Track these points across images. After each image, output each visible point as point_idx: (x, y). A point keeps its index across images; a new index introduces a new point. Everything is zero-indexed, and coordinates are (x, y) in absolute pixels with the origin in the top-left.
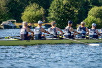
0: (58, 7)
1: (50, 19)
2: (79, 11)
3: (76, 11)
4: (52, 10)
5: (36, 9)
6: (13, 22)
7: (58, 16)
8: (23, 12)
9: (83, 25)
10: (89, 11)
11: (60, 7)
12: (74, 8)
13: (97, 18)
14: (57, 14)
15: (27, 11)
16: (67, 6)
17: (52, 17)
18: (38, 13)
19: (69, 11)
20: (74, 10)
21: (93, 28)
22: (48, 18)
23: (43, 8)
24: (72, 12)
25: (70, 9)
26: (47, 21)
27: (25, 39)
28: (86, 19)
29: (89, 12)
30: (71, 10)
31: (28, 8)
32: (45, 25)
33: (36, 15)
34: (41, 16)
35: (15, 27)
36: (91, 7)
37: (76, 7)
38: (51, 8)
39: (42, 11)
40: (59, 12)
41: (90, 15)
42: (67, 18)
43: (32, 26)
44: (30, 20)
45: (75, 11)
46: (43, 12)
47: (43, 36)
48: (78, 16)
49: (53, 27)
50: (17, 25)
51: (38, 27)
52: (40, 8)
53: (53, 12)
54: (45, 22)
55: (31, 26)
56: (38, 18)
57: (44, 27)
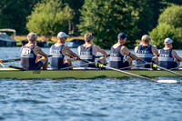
0: (100, 6)
1: (84, 28)
2: (140, 13)
3: (135, 14)
4: (88, 12)
5: (57, 8)
6: (9, 34)
7: (100, 24)
8: (30, 14)
9: (147, 41)
10: (160, 13)
11: (103, 5)
12: (131, 7)
13: (175, 27)
14: (97, 18)
15: (39, 12)
16: (118, 4)
17: (87, 24)
18: (60, 16)
19: (121, 12)
20: (131, 12)
21: (166, 48)
22: (80, 26)
23: (70, 7)
24: (127, 16)
25: (124, 9)
26: (77, 33)
27: (30, 69)
28: (154, 31)
29: (161, 16)
30: (126, 12)
31: (41, 6)
32: (74, 41)
33: (56, 20)
34: (65, 22)
35: (14, 44)
36: (166, 6)
37: (136, 6)
38: (85, 6)
39: (67, 13)
40: (101, 16)
41: (163, 21)
42: (116, 27)
43: (48, 42)
44: (43, 30)
45: (133, 13)
46: (69, 15)
47: (66, 62)
48: (139, 24)
49: (87, 45)
50: (18, 39)
51: (58, 45)
52: (63, 7)
53: (89, 15)
54: (74, 35)
55: (45, 43)
56: (61, 26)
57: (71, 44)
